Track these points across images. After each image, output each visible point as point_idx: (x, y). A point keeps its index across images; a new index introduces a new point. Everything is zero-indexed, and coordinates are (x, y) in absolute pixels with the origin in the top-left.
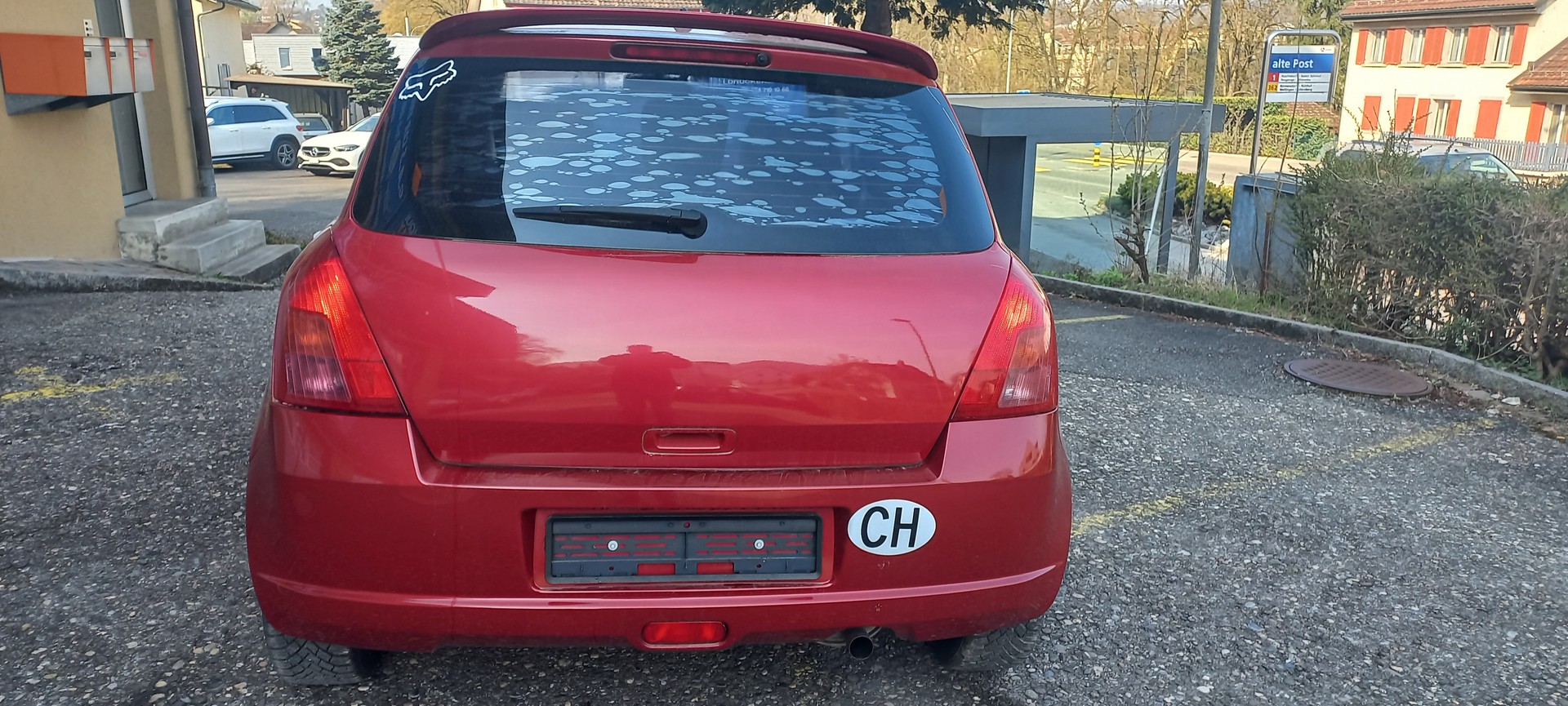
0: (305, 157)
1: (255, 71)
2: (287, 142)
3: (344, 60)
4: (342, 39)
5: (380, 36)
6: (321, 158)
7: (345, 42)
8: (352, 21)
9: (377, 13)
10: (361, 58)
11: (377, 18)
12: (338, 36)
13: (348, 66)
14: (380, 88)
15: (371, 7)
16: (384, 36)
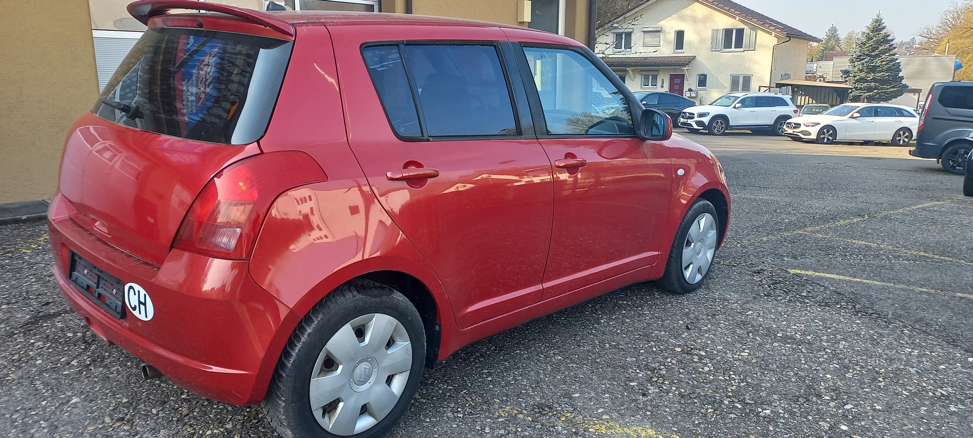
0: (786, 129)
1: (822, 79)
2: (784, 118)
3: (861, 71)
4: (862, 58)
5: (891, 55)
6: (795, 130)
7: (864, 59)
8: (872, 45)
9: (892, 40)
10: (873, 69)
11: (892, 43)
12: (860, 56)
13: (863, 75)
14: (882, 89)
15: (888, 36)
16: (894, 55)
